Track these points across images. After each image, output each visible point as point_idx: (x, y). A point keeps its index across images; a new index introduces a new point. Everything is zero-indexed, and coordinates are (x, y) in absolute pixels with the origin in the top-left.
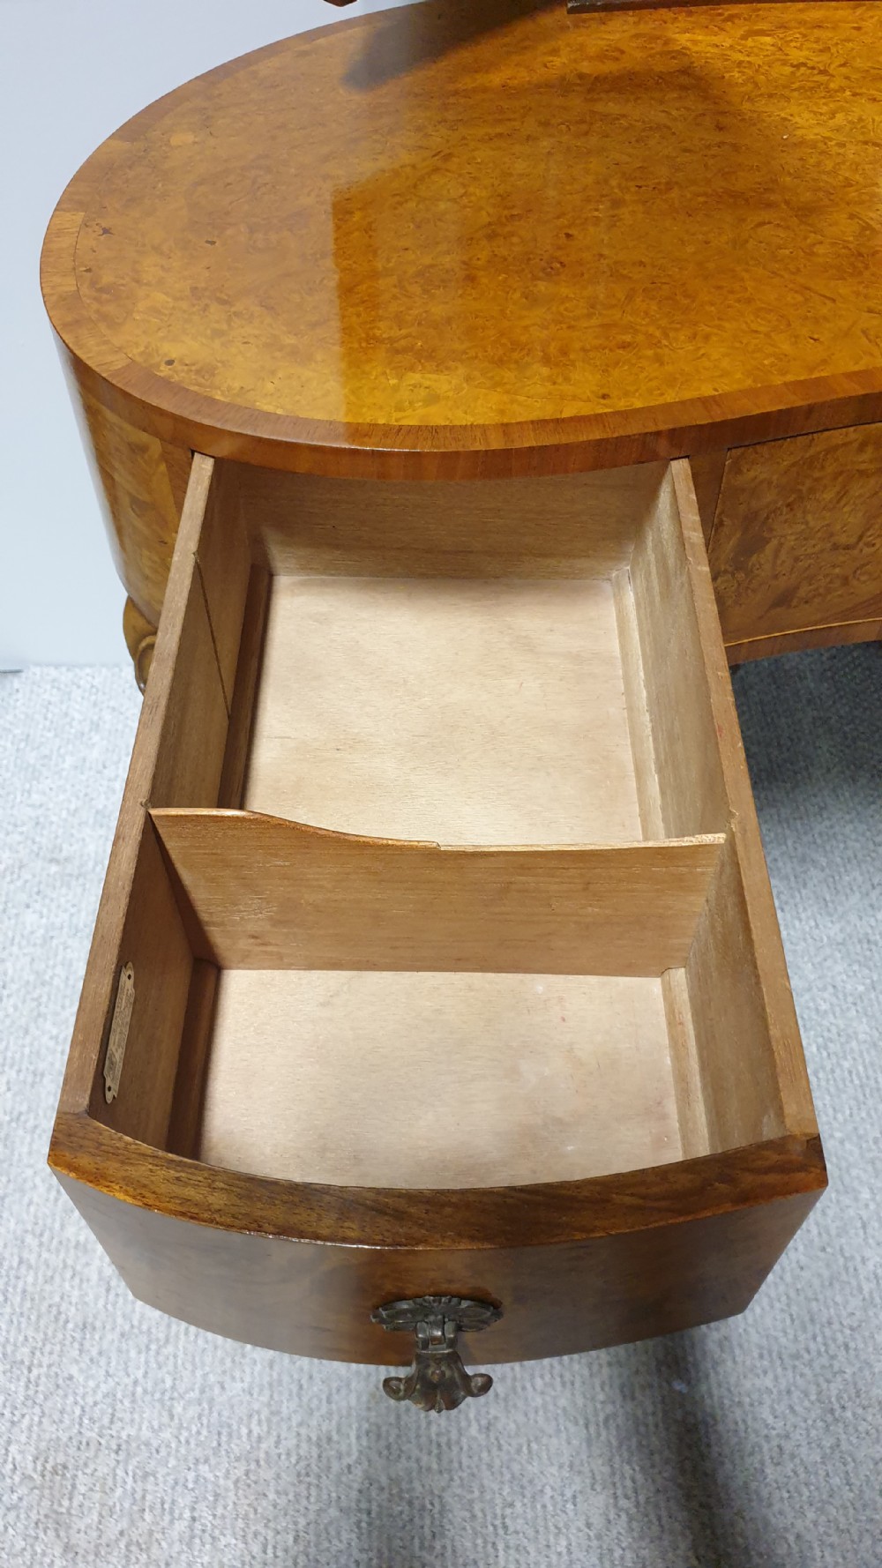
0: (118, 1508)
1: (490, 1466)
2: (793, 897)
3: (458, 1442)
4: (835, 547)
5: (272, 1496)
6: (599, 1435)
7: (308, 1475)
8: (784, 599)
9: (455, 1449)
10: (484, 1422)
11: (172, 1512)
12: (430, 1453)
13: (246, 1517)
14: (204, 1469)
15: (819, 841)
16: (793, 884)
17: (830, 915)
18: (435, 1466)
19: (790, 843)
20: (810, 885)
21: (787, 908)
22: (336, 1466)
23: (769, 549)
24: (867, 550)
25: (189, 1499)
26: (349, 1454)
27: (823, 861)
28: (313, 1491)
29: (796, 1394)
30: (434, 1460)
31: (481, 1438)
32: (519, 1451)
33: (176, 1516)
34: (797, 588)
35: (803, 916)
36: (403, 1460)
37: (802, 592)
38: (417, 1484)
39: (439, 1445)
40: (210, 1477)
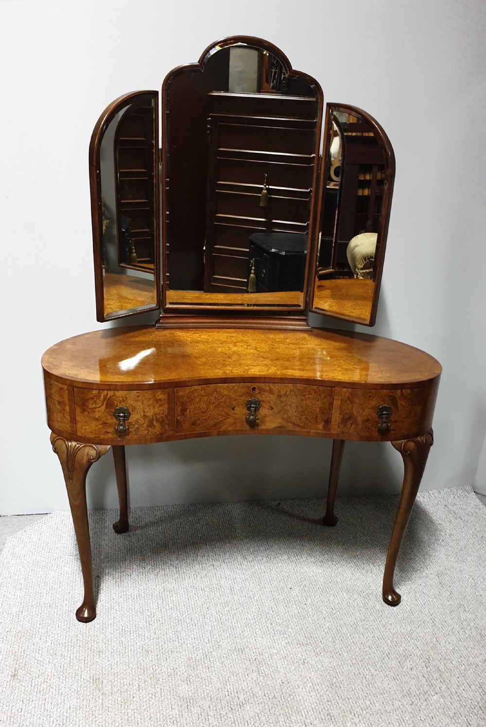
4: (202, 412)
8: (194, 424)
23: (188, 411)
24: (209, 413)
34: (196, 421)
37: (198, 422)
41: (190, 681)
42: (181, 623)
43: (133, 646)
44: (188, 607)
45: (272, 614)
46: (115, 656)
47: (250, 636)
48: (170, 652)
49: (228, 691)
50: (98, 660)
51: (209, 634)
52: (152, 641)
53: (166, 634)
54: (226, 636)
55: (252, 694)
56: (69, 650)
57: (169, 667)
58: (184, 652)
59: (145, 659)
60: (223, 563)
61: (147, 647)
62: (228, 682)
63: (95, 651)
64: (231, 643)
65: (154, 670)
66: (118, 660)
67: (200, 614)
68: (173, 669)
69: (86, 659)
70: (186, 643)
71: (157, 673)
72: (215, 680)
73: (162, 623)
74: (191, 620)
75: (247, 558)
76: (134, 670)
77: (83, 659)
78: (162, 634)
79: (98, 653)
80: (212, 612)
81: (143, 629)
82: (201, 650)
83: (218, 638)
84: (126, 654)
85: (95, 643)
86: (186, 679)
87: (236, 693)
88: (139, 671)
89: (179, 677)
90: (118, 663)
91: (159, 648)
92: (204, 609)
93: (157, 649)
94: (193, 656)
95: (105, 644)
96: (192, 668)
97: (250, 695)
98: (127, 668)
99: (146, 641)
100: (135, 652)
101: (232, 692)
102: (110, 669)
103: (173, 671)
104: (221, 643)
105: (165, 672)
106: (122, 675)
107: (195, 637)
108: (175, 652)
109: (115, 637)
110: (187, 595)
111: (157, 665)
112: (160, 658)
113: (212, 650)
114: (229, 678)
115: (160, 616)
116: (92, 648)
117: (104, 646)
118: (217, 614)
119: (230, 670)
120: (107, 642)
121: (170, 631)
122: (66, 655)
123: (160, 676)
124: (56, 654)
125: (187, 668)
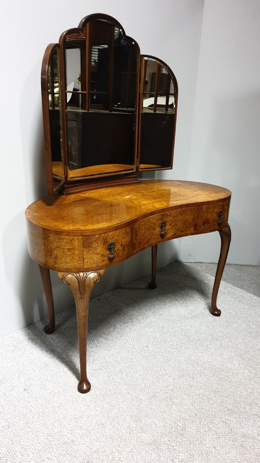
0: (104, 459)
1: (156, 413)
3: (149, 414)
5: (127, 439)
6: (167, 400)
7: (130, 433)
9: (149, 415)
10: (150, 409)
11: (113, 453)
12: (146, 418)
13: (126, 444)
14: (113, 444)
18: (148, 419)
22: (134, 429)
25: (115, 449)
26: (134, 426)
28: (133, 434)
29: (187, 379)
30: (147, 418)
31: (152, 411)
32: (158, 409)
33: (114, 452)
36: (143, 421)
38: (148, 422)
39: (146, 416)
40: (115, 444)
41: (144, 430)
42: (106, 396)
43: (91, 426)
44: (101, 384)
45: (151, 367)
46: (85, 439)
47: (151, 385)
48: (116, 418)
49: (170, 425)
50: (77, 448)
51: (128, 395)
52: (99, 416)
53: (104, 407)
54: (138, 391)
55: (184, 420)
56: (50, 451)
57: (124, 428)
58: (124, 413)
59: (105, 430)
60: (97, 347)
61: (100, 422)
62: (165, 419)
63: (69, 443)
64: (145, 395)
65: (117, 434)
66: (90, 440)
67: (112, 385)
68: (128, 428)
69: (68, 452)
70: (120, 407)
71: (121, 436)
72: (157, 422)
73: (95, 402)
74: (110, 391)
75: (108, 338)
76: (105, 442)
77: (66, 453)
78: (101, 408)
79: (72, 443)
80: (118, 380)
81: (87, 411)
82: (133, 407)
83: (135, 395)
84: (91, 434)
85: (64, 437)
86: (141, 430)
87: (174, 423)
88: (109, 441)
89: (136, 432)
90: (92, 442)
91: (108, 419)
92: (112, 381)
93: (107, 420)
94: (132, 414)
95: (72, 434)
96: (138, 421)
97: (183, 421)
98: (100, 443)
99: (96, 418)
100: (96, 429)
101: (172, 424)
102: (90, 450)
103: (129, 429)
104: (140, 397)
105: (125, 433)
106: (101, 449)
107: (122, 400)
108: (120, 416)
109: (74, 425)
110: (94, 377)
111: (116, 430)
112: (114, 425)
113: (139, 404)
114: (163, 416)
115: (90, 398)
116: (65, 441)
117: (72, 436)
118: (122, 380)
119: (160, 411)
120: (72, 432)
121: (105, 404)
122: (51, 457)
123: (125, 437)
124: (43, 460)
125: (135, 423)
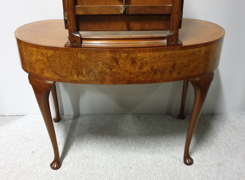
2: (142, 146)
15: (148, 139)
16: (142, 144)
17: (147, 148)
19: (143, 139)
20: (145, 144)
21: (141, 147)
27: (148, 142)
35: (143, 148)
